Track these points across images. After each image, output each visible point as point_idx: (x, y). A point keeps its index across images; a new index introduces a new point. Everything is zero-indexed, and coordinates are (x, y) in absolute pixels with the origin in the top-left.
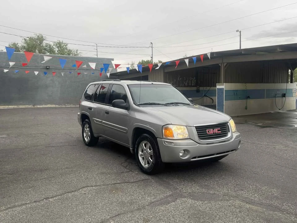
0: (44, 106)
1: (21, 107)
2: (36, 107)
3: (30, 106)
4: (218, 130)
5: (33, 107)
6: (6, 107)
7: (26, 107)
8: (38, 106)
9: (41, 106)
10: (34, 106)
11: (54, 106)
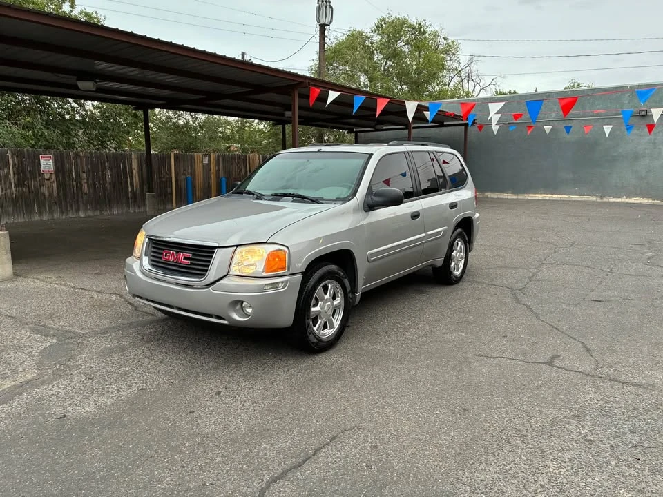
0: (625, 200)
1: (576, 198)
2: (605, 200)
3: (594, 198)
4: (185, 258)
5: (599, 200)
6: (548, 197)
7: (586, 199)
8: (612, 200)
9: (619, 200)
10: (601, 197)
11: (650, 201)
